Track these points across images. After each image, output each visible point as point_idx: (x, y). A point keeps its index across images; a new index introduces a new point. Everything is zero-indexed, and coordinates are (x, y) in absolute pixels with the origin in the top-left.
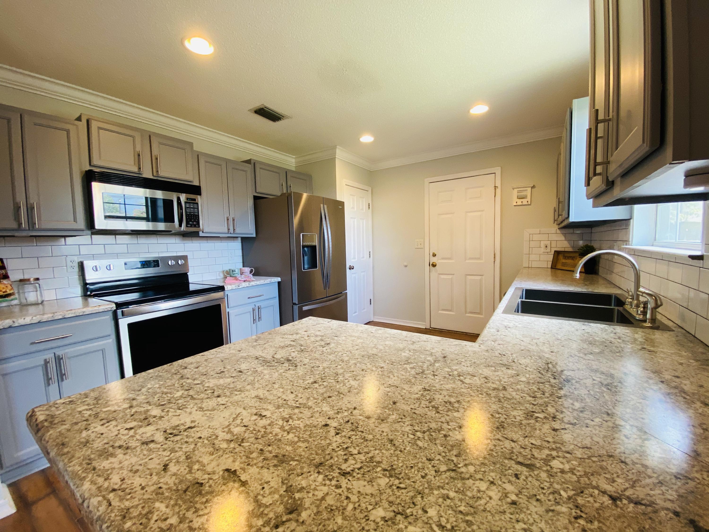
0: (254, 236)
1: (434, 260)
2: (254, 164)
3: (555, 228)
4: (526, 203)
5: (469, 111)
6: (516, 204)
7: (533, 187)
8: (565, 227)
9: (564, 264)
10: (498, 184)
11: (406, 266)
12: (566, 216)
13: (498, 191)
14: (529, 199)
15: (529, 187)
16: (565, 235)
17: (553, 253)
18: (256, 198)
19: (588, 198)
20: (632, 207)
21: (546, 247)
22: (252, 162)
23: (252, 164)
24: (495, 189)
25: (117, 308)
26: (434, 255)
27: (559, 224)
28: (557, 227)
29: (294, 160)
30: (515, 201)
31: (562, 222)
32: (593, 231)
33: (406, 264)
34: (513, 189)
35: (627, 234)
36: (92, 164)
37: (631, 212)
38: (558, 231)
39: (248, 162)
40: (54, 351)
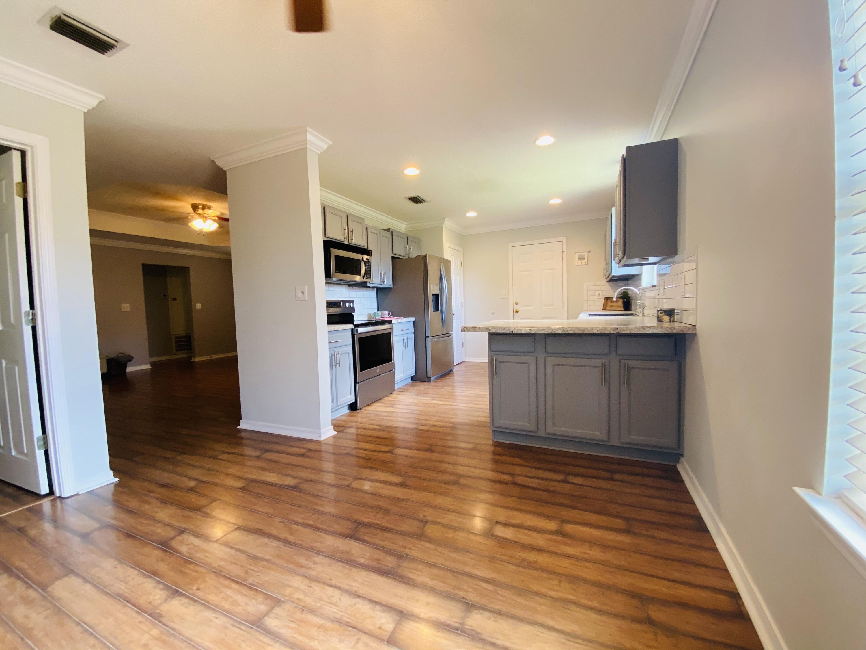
0: (392, 287)
1: (516, 307)
2: (392, 232)
3: (605, 281)
4: (585, 264)
5: (549, 202)
6: (577, 264)
7: (589, 252)
8: (610, 280)
9: (611, 307)
10: (565, 249)
11: (493, 313)
12: (610, 272)
13: (565, 254)
14: (586, 260)
15: (586, 252)
16: (611, 286)
17: (603, 299)
18: (393, 258)
19: (616, 264)
20: (642, 267)
21: (599, 295)
22: (391, 230)
23: (391, 232)
24: (562, 253)
25: (355, 327)
26: (517, 304)
27: (607, 278)
28: (606, 280)
29: (404, 226)
30: (577, 261)
31: (608, 276)
32: (629, 283)
33: (493, 312)
34: (576, 253)
35: (640, 282)
36: (327, 236)
37: (641, 270)
38: (607, 284)
39: (388, 230)
40: (333, 349)
